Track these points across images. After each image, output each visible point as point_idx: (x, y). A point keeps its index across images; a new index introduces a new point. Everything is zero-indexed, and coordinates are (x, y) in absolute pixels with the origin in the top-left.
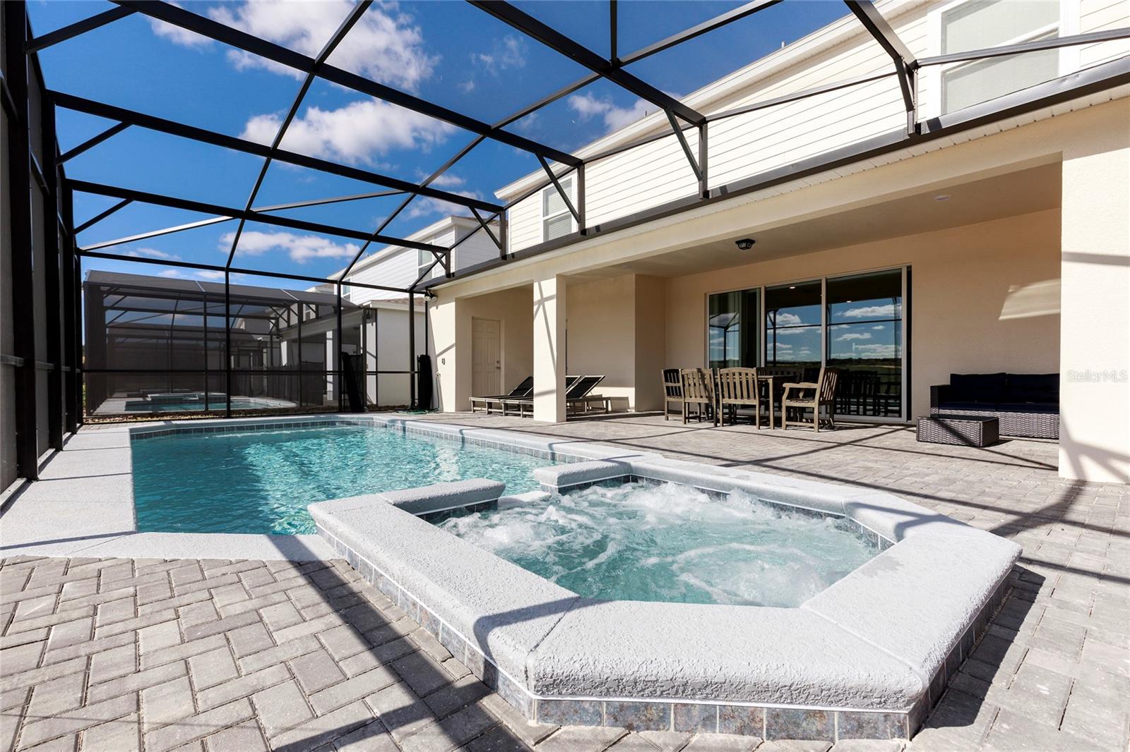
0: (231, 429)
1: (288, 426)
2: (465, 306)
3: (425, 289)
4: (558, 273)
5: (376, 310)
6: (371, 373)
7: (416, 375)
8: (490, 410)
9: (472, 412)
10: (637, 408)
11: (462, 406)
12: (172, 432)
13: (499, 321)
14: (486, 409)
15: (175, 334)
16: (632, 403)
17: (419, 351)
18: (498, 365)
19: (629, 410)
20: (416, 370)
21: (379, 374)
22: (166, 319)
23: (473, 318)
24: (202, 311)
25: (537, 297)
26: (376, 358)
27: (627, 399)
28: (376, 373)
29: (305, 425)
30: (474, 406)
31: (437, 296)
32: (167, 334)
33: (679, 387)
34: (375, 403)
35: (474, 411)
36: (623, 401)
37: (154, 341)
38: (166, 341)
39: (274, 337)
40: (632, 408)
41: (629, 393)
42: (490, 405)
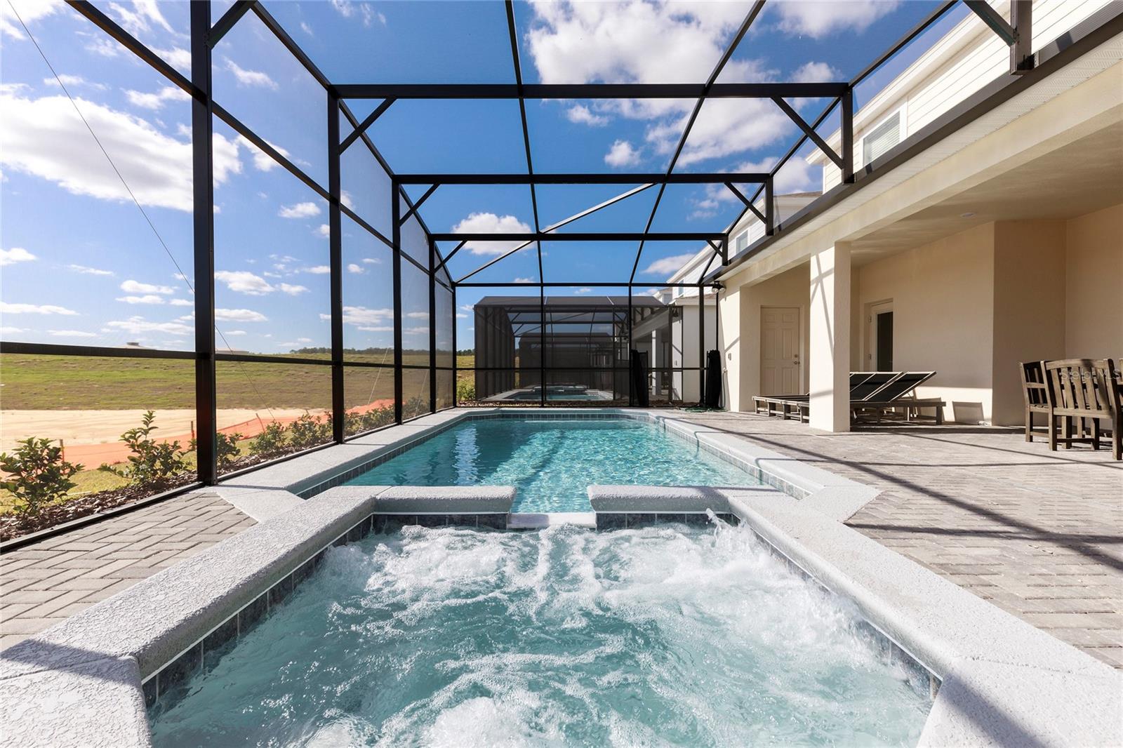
0: (544, 417)
1: (580, 417)
2: (751, 293)
3: (715, 282)
4: (836, 240)
5: (681, 307)
6: (677, 370)
7: (705, 371)
8: (772, 411)
9: (755, 413)
10: (995, 419)
11: (745, 407)
12: (499, 416)
13: (799, 308)
14: (767, 410)
15: (593, 340)
16: (988, 412)
17: (709, 347)
18: (796, 360)
19: (981, 422)
20: (705, 366)
21: (684, 371)
22: (585, 329)
23: (762, 307)
24: (612, 320)
25: (814, 274)
26: (682, 354)
27: (979, 405)
28: (682, 369)
29: (593, 417)
30: (758, 407)
31: (725, 287)
32: (587, 340)
33: (1043, 390)
34: (681, 399)
35: (758, 412)
36: (973, 409)
37: (578, 346)
38: (585, 346)
39: (623, 338)
40: (988, 420)
41: (984, 397)
42: (773, 406)
